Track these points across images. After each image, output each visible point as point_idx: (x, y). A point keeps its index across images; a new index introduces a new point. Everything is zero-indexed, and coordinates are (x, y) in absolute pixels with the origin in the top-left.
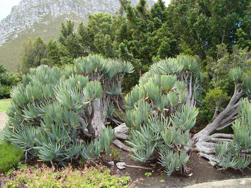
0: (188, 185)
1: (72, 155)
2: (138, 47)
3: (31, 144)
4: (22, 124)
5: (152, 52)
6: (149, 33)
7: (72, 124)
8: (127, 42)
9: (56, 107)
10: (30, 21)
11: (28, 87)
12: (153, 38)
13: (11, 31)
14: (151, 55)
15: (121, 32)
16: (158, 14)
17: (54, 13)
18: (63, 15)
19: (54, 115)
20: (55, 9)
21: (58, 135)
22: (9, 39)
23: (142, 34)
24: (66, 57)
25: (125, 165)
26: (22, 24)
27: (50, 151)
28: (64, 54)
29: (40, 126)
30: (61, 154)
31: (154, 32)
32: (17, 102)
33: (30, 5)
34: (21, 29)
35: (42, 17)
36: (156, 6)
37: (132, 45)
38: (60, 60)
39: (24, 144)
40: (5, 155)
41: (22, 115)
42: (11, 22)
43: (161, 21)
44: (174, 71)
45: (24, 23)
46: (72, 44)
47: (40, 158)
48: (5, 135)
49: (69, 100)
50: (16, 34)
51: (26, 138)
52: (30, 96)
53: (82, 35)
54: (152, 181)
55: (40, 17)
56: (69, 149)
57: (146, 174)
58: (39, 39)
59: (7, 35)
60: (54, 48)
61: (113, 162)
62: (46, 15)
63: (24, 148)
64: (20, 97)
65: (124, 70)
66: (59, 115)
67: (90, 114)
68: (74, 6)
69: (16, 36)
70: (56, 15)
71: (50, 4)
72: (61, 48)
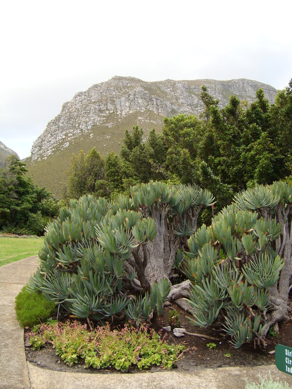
0: (263, 364)
1: (114, 313)
2: (228, 167)
3: (65, 296)
4: (56, 271)
5: (248, 174)
6: (243, 147)
7: (116, 272)
8: (213, 160)
9: (97, 251)
10: (86, 123)
11: (66, 223)
12: (248, 154)
13: (60, 138)
14: (246, 178)
15: (205, 144)
16: (257, 118)
17: (121, 111)
18: (135, 113)
19: (93, 261)
20: (122, 103)
21: (96, 285)
22: (57, 149)
23: (233, 148)
24: (131, 179)
25: (185, 332)
26: (75, 127)
27: (86, 305)
28: (128, 174)
29: (77, 273)
30: (99, 310)
31: (250, 145)
32: (51, 241)
33: (88, 100)
34: (73, 134)
35: (104, 117)
36: (254, 107)
37: (219, 163)
38: (122, 183)
39: (56, 295)
40: (33, 306)
41: (56, 259)
42: (61, 125)
43: (260, 128)
44: (266, 205)
45: (79, 126)
46: (139, 160)
47: (73, 313)
48: (36, 282)
49: (113, 242)
50: (66, 142)
51: (59, 288)
52: (67, 235)
53: (153, 148)
54: (215, 354)
55: (101, 116)
56: (110, 305)
57: (208, 345)
58: (94, 153)
59: (54, 143)
60: (114, 165)
61: (169, 327)
62: (109, 113)
63: (56, 300)
64: (54, 236)
65: (200, 202)
66: (98, 260)
67: (143, 260)
68: (151, 100)
69: (67, 144)
70: (124, 113)
71: (116, 98)
72: (124, 166)
